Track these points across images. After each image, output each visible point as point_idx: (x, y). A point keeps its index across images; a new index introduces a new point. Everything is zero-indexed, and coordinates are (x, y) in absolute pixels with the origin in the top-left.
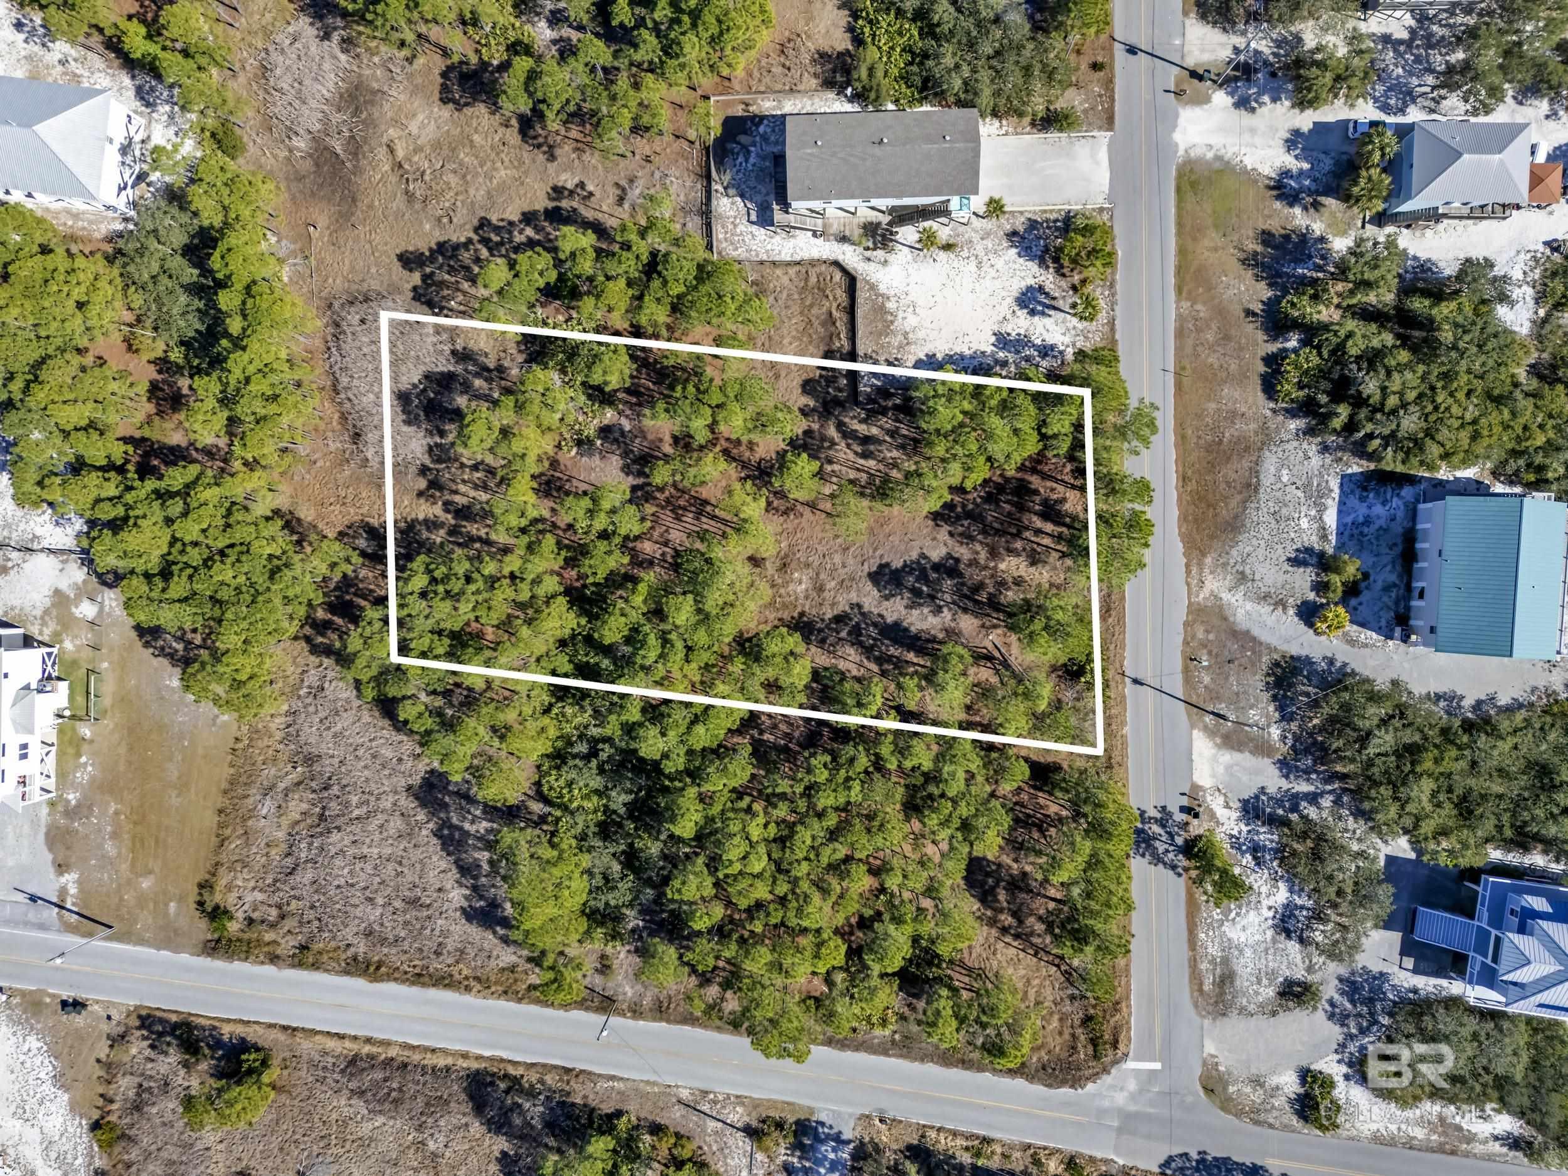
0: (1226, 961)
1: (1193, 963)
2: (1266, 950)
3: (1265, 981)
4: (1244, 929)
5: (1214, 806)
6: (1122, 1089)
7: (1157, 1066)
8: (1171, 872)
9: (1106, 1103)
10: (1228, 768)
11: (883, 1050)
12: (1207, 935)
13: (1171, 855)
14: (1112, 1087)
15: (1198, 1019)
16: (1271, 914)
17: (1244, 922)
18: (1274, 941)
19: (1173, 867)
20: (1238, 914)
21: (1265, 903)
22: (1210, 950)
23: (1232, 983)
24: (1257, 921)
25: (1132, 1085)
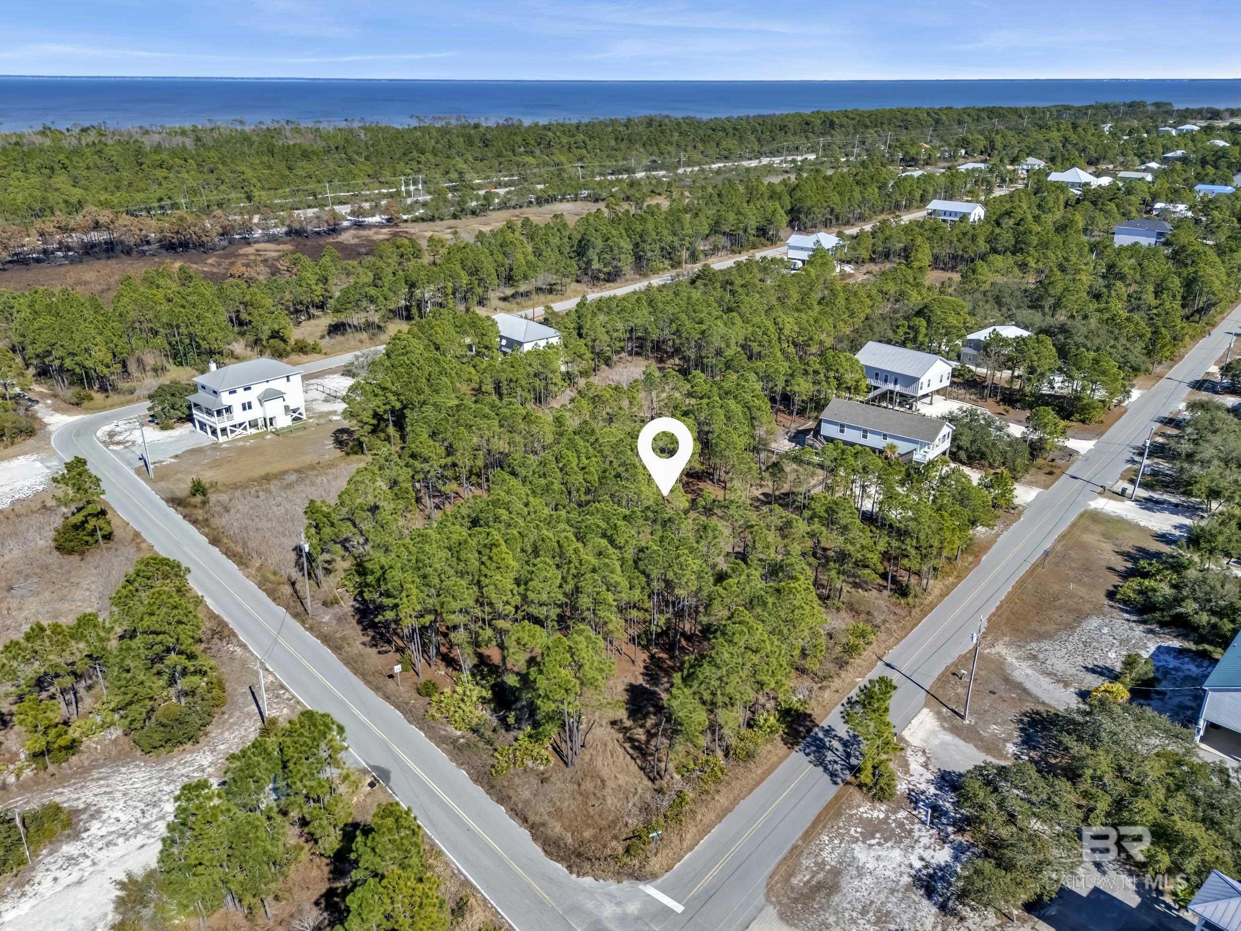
0: (836, 873)
1: (795, 852)
2: (893, 891)
3: (871, 916)
4: (878, 858)
5: (911, 760)
6: (618, 904)
7: (679, 908)
8: (827, 777)
9: (590, 905)
10: (943, 744)
11: (441, 740)
12: (831, 840)
13: (838, 767)
14: (611, 897)
15: (762, 898)
16: (918, 864)
17: (883, 853)
18: (908, 888)
19: (833, 775)
20: (879, 844)
21: (919, 851)
22: (824, 854)
23: (829, 895)
24: (899, 859)
25: (633, 908)
